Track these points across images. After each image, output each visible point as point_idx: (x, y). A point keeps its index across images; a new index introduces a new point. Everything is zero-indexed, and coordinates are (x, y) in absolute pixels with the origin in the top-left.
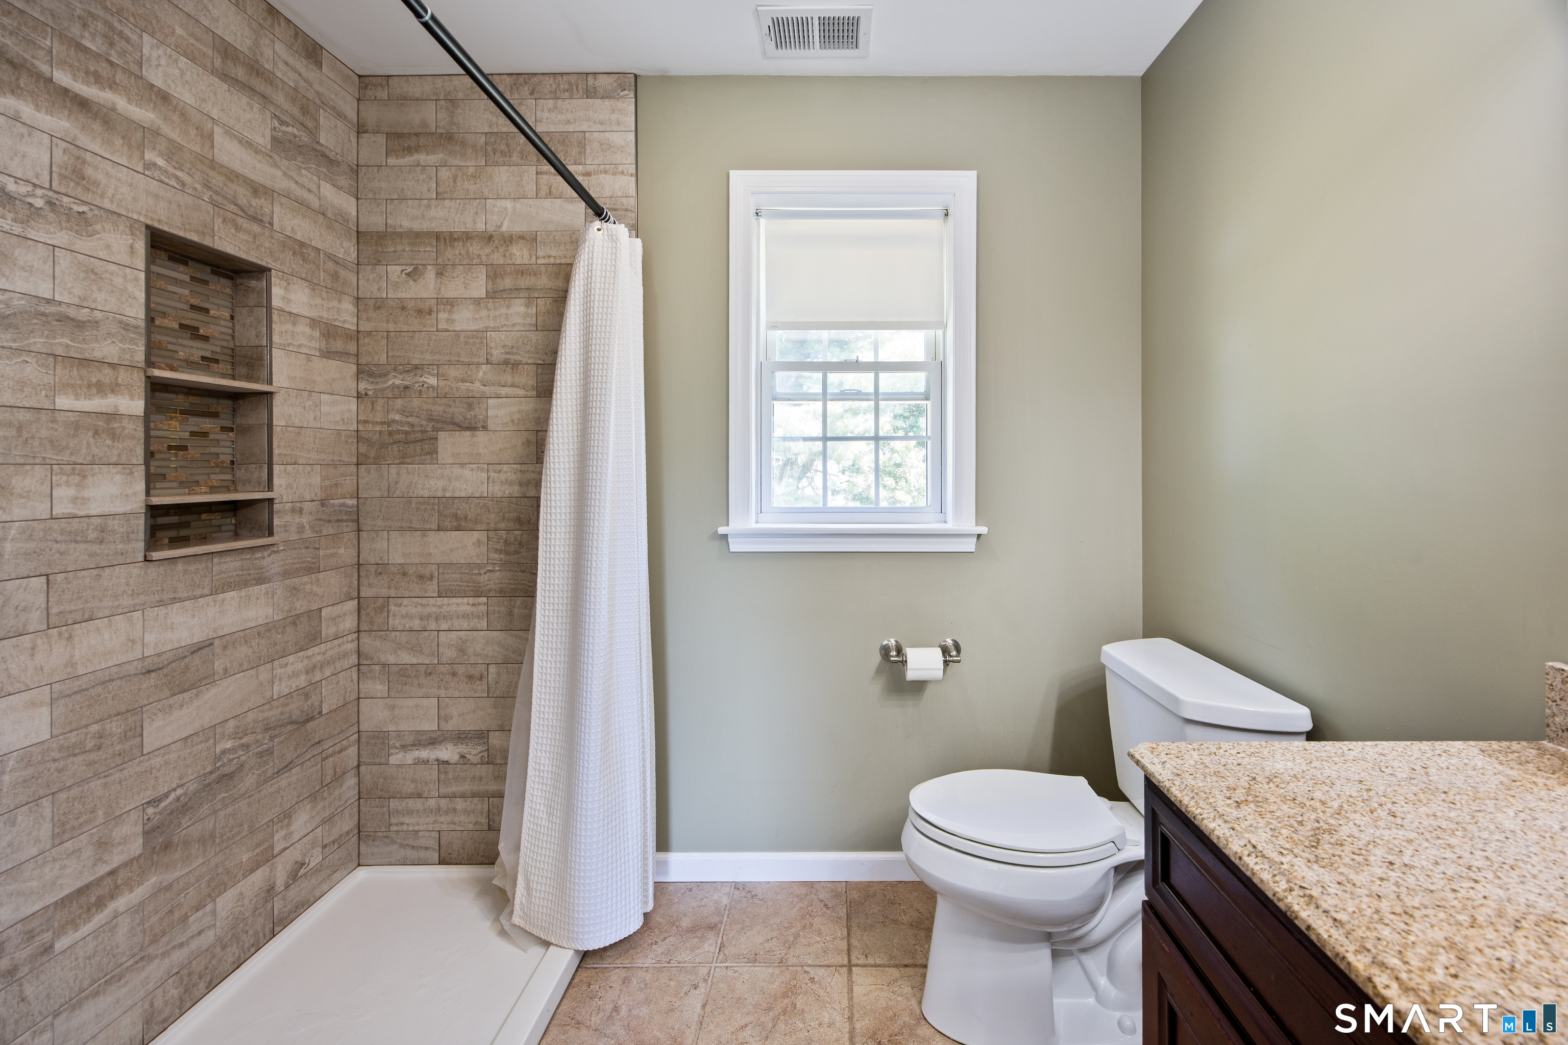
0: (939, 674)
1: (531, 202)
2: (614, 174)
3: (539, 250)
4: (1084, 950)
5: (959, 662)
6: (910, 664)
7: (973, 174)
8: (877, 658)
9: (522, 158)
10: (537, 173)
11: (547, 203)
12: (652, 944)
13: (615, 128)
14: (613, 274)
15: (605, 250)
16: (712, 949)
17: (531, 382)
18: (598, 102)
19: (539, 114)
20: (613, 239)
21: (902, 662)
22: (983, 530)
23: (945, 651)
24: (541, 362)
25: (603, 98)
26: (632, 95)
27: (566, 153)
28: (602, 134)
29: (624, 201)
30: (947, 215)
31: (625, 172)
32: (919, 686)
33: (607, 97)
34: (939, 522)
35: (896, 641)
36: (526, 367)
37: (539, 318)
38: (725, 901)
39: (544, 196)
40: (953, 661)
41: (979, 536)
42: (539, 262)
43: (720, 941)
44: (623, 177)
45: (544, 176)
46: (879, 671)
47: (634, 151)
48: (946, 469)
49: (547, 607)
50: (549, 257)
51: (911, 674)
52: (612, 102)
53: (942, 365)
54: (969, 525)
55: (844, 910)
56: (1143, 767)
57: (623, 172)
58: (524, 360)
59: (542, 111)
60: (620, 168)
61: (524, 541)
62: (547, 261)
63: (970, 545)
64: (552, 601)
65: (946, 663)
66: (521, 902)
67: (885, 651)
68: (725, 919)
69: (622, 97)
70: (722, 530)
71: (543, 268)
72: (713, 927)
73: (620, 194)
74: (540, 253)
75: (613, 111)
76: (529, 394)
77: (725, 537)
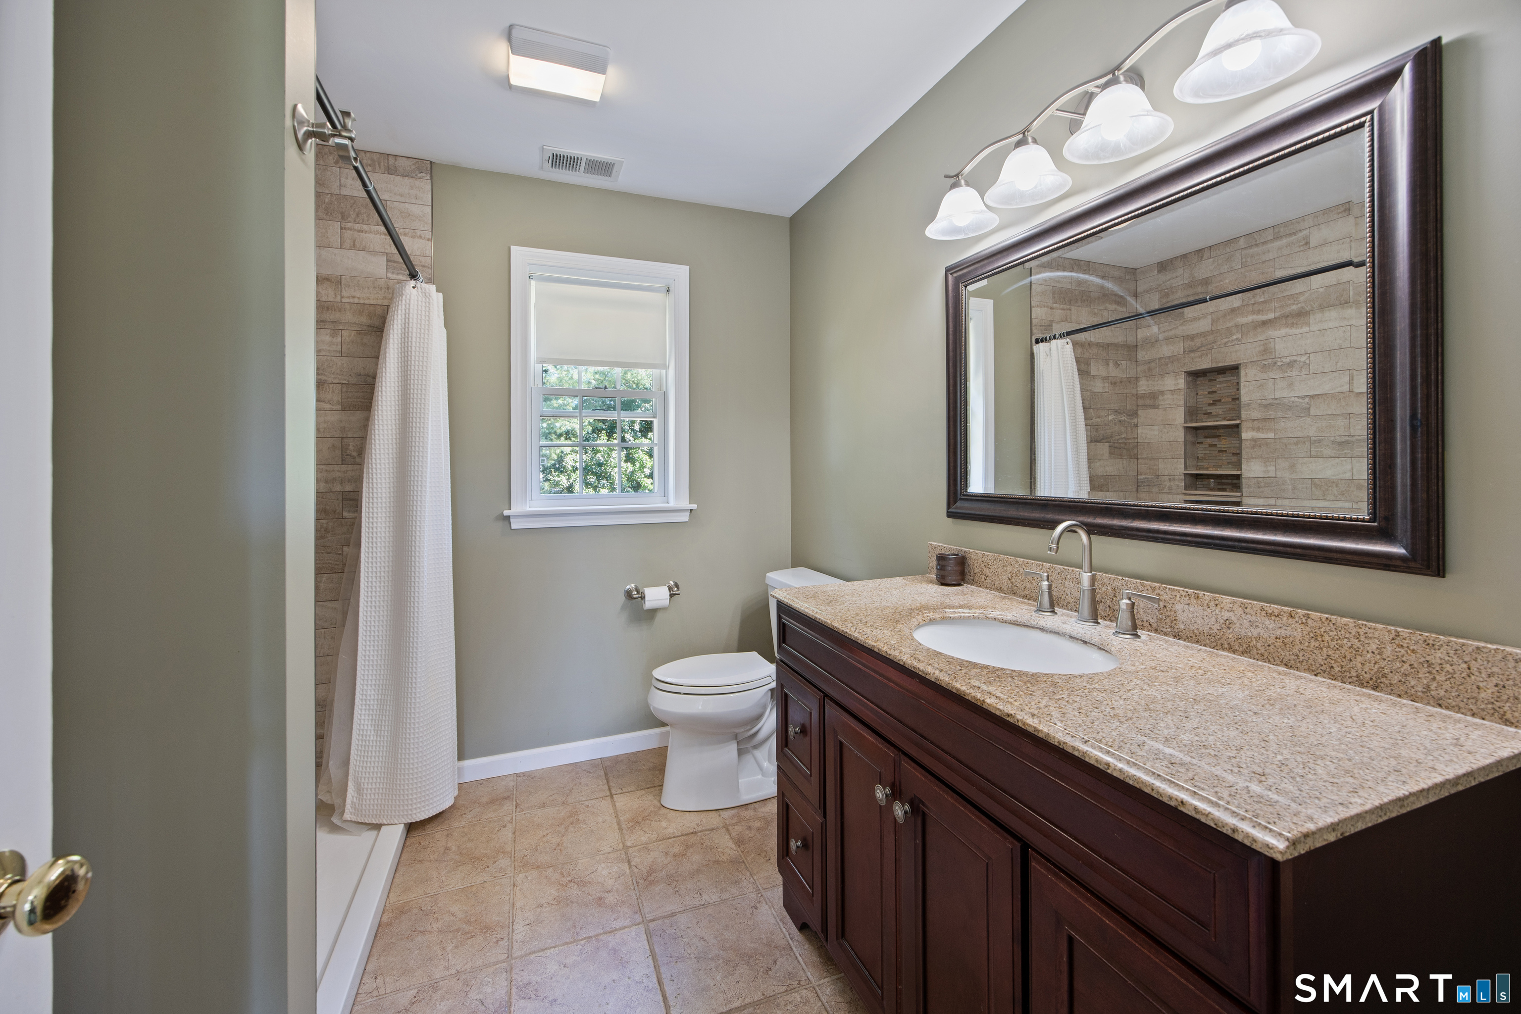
0: (666, 602)
1: (336, 251)
2: (413, 237)
3: (343, 290)
4: (756, 747)
5: (679, 594)
6: (647, 598)
7: (688, 267)
8: (622, 598)
9: (327, 214)
10: (341, 228)
11: (352, 253)
12: (462, 815)
13: (414, 201)
14: (427, 322)
15: (420, 303)
16: (510, 808)
17: (337, 398)
18: (398, 178)
19: (343, 180)
20: (426, 295)
21: (641, 597)
22: (694, 506)
23: (670, 589)
24: (345, 382)
25: (402, 176)
26: (429, 177)
27: (369, 215)
28: (402, 204)
29: (422, 259)
30: (668, 291)
31: (423, 236)
32: (653, 612)
33: (406, 176)
34: (664, 503)
35: (635, 586)
36: (331, 386)
37: (344, 347)
38: (512, 784)
39: (348, 247)
40: (675, 594)
41: (691, 510)
42: (344, 300)
43: (514, 803)
44: (421, 240)
45: (348, 231)
46: (623, 608)
47: (430, 221)
48: (668, 466)
49: (370, 575)
50: (354, 297)
51: (648, 604)
52: (411, 180)
53: (665, 395)
54: (685, 504)
55: (603, 772)
56: (776, 598)
57: (420, 237)
58: (330, 380)
59: (347, 178)
60: (419, 233)
61: (330, 527)
62: (351, 300)
63: (685, 517)
64: (374, 569)
65: (671, 596)
66: (352, 802)
67: (629, 594)
68: (515, 792)
69: (420, 178)
70: (506, 513)
71: (348, 306)
72: (507, 798)
73: (418, 253)
74: (344, 293)
75: (412, 188)
76: (334, 407)
77: (508, 518)
